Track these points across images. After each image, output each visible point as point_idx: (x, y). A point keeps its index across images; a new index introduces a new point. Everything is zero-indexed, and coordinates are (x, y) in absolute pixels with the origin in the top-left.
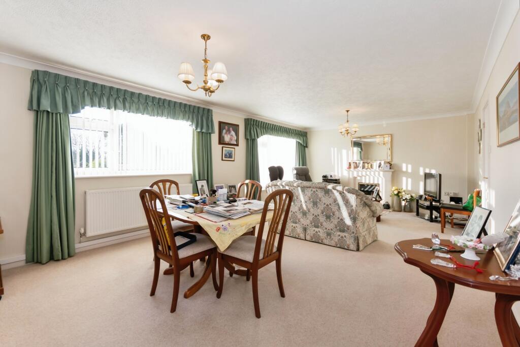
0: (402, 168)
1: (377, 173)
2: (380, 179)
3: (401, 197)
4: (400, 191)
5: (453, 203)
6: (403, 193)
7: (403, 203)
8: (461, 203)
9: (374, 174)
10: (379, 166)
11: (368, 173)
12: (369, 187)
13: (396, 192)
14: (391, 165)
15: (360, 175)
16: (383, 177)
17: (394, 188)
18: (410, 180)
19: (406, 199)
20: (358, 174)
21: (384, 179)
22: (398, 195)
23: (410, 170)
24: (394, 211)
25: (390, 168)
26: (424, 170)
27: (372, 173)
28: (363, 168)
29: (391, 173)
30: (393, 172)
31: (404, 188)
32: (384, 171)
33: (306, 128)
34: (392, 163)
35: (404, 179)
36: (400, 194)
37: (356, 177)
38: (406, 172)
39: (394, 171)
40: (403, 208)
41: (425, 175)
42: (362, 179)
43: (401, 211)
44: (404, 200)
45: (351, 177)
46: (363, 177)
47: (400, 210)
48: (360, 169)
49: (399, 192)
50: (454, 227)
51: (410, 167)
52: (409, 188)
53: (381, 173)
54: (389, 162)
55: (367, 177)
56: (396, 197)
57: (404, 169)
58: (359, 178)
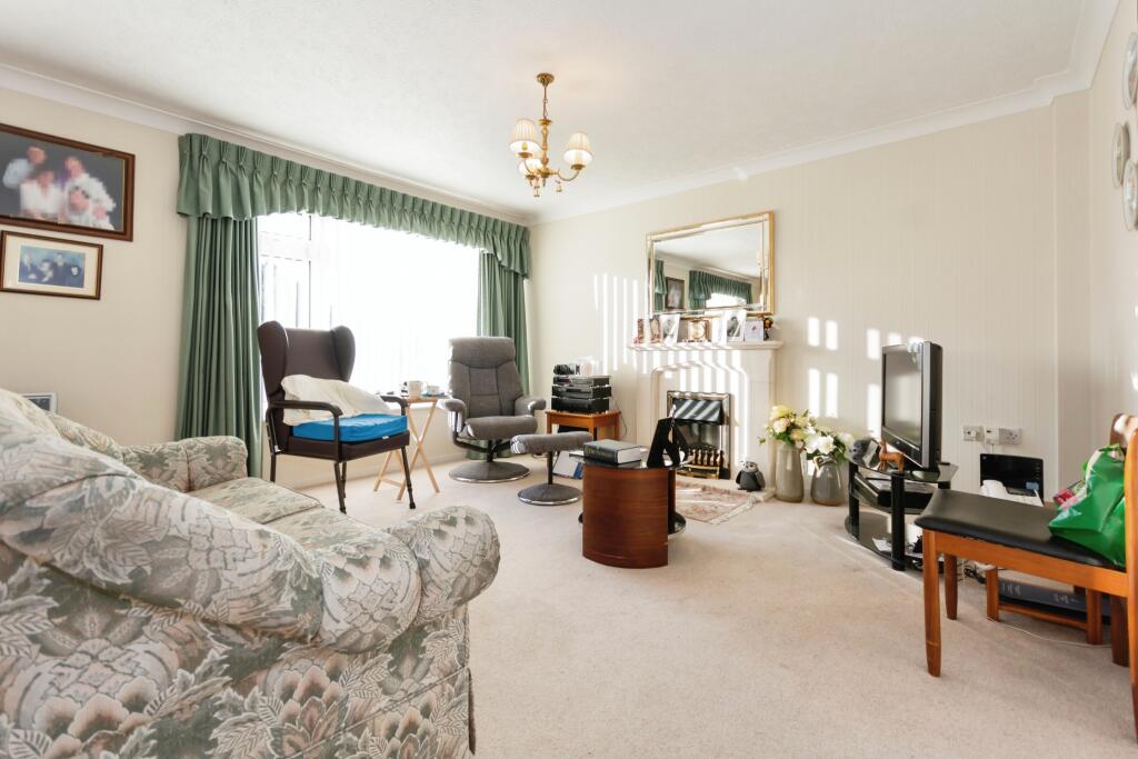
0: (805, 333)
1: (722, 355)
2: (734, 377)
3: (799, 445)
4: (799, 421)
5: (994, 489)
6: (811, 430)
7: (810, 468)
8: (1034, 486)
9: (715, 360)
10: (730, 331)
11: (695, 356)
12: (700, 404)
13: (780, 427)
14: (768, 324)
15: (671, 363)
16: (741, 370)
17: (776, 411)
18: (832, 380)
19: (817, 453)
20: (664, 359)
21: (746, 380)
22: (787, 435)
23: (832, 343)
24: (775, 497)
25: (767, 337)
26: (883, 338)
27: (708, 356)
28: (679, 340)
29: (768, 354)
30: (776, 351)
31: (814, 413)
32: (746, 348)
33: (525, 215)
34: (773, 318)
35: (814, 376)
36: (795, 435)
37: (660, 373)
38: (821, 350)
39: (783, 347)
40: (807, 487)
41: (884, 356)
42: (677, 379)
43: (799, 500)
44: (810, 457)
45: (645, 372)
46: (683, 373)
47: (798, 494)
48: (670, 342)
49: (792, 427)
50: (1002, 614)
51: (832, 328)
52: (832, 411)
53: (737, 354)
54: (762, 315)
55: (695, 371)
56: (782, 445)
57: (813, 340)
58: (668, 375)
